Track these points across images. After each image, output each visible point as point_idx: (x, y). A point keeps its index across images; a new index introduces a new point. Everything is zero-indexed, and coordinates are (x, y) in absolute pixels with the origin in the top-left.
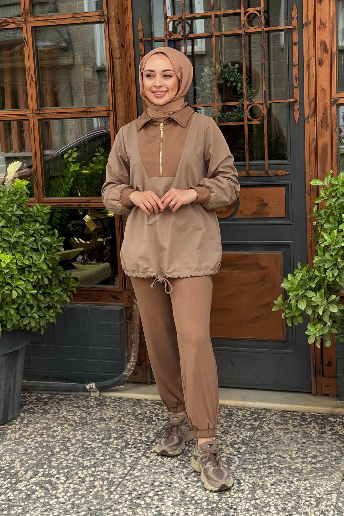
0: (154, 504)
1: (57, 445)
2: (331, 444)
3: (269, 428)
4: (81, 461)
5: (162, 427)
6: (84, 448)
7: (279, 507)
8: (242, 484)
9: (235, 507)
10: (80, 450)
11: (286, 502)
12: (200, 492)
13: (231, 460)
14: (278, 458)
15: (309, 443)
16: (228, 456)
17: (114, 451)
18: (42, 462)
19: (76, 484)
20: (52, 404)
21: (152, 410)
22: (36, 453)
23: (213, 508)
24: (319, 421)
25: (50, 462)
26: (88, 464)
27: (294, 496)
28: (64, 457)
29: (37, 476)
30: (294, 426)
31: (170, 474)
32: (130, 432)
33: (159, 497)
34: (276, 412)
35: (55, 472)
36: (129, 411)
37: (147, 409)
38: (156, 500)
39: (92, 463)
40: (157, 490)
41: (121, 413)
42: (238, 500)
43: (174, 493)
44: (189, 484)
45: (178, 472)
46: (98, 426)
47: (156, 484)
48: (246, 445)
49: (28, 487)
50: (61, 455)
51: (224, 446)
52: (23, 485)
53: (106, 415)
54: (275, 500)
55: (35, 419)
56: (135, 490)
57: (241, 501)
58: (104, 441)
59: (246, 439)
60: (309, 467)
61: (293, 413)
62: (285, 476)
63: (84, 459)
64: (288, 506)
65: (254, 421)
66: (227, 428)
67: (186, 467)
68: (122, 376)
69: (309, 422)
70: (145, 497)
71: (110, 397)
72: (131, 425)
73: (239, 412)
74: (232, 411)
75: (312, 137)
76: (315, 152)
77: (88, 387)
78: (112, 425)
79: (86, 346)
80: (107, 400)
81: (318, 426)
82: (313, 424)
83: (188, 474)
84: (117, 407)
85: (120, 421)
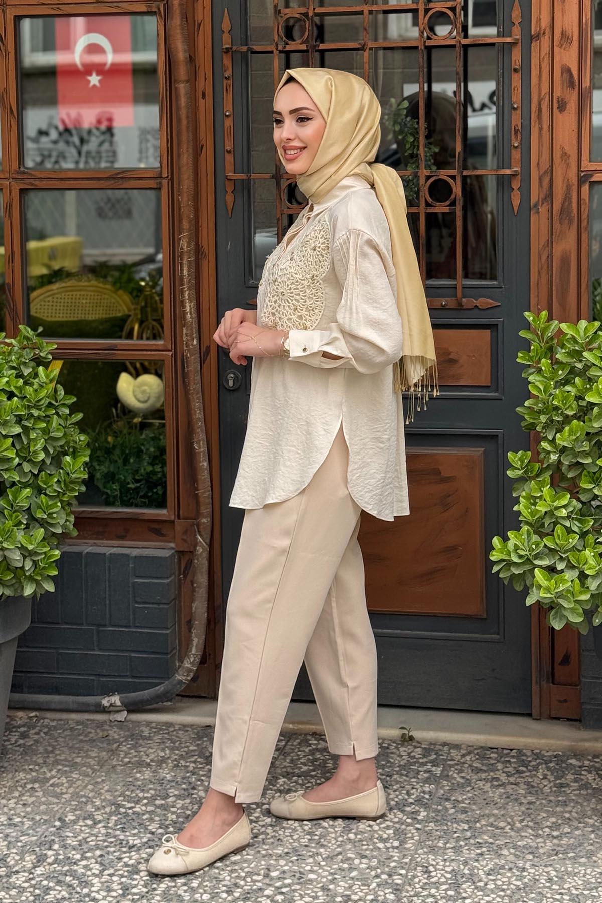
1: (68, 809)
2: (582, 805)
3: (462, 777)
4: (122, 837)
6: (120, 814)
8: (433, 874)
10: (114, 818)
12: (359, 888)
13: (404, 833)
14: (489, 828)
15: (541, 804)
16: (397, 826)
17: (181, 820)
18: (46, 839)
19: (122, 876)
20: (36, 737)
22: (30, 823)
24: (551, 765)
25: (63, 839)
26: (136, 842)
27: (532, 893)
28: (88, 831)
29: (45, 864)
30: (509, 775)
31: (295, 858)
32: (202, 785)
33: (285, 898)
34: (470, 749)
35: (78, 857)
36: (191, 748)
39: (145, 840)
40: (278, 884)
41: (177, 752)
42: (431, 900)
43: (311, 889)
44: (335, 874)
45: (311, 854)
46: (138, 775)
47: (274, 874)
48: (427, 806)
49: (33, 882)
50: (81, 826)
52: (23, 879)
53: (148, 755)
54: (498, 899)
55: (11, 763)
56: (236, 885)
58: (157, 802)
59: (424, 797)
60: (549, 844)
61: (503, 752)
62: (508, 858)
63: (128, 834)
65: (432, 766)
66: (384, 777)
67: (323, 846)
68: (175, 682)
69: (533, 766)
70: (258, 897)
71: (148, 724)
72: (201, 772)
73: (402, 749)
74: (388, 748)
75: (543, 240)
76: (548, 267)
77: (105, 702)
78: (166, 773)
79: (100, 625)
80: (143, 729)
81: (552, 774)
82: (542, 769)
83: (330, 858)
84: (166, 741)
85: (178, 766)
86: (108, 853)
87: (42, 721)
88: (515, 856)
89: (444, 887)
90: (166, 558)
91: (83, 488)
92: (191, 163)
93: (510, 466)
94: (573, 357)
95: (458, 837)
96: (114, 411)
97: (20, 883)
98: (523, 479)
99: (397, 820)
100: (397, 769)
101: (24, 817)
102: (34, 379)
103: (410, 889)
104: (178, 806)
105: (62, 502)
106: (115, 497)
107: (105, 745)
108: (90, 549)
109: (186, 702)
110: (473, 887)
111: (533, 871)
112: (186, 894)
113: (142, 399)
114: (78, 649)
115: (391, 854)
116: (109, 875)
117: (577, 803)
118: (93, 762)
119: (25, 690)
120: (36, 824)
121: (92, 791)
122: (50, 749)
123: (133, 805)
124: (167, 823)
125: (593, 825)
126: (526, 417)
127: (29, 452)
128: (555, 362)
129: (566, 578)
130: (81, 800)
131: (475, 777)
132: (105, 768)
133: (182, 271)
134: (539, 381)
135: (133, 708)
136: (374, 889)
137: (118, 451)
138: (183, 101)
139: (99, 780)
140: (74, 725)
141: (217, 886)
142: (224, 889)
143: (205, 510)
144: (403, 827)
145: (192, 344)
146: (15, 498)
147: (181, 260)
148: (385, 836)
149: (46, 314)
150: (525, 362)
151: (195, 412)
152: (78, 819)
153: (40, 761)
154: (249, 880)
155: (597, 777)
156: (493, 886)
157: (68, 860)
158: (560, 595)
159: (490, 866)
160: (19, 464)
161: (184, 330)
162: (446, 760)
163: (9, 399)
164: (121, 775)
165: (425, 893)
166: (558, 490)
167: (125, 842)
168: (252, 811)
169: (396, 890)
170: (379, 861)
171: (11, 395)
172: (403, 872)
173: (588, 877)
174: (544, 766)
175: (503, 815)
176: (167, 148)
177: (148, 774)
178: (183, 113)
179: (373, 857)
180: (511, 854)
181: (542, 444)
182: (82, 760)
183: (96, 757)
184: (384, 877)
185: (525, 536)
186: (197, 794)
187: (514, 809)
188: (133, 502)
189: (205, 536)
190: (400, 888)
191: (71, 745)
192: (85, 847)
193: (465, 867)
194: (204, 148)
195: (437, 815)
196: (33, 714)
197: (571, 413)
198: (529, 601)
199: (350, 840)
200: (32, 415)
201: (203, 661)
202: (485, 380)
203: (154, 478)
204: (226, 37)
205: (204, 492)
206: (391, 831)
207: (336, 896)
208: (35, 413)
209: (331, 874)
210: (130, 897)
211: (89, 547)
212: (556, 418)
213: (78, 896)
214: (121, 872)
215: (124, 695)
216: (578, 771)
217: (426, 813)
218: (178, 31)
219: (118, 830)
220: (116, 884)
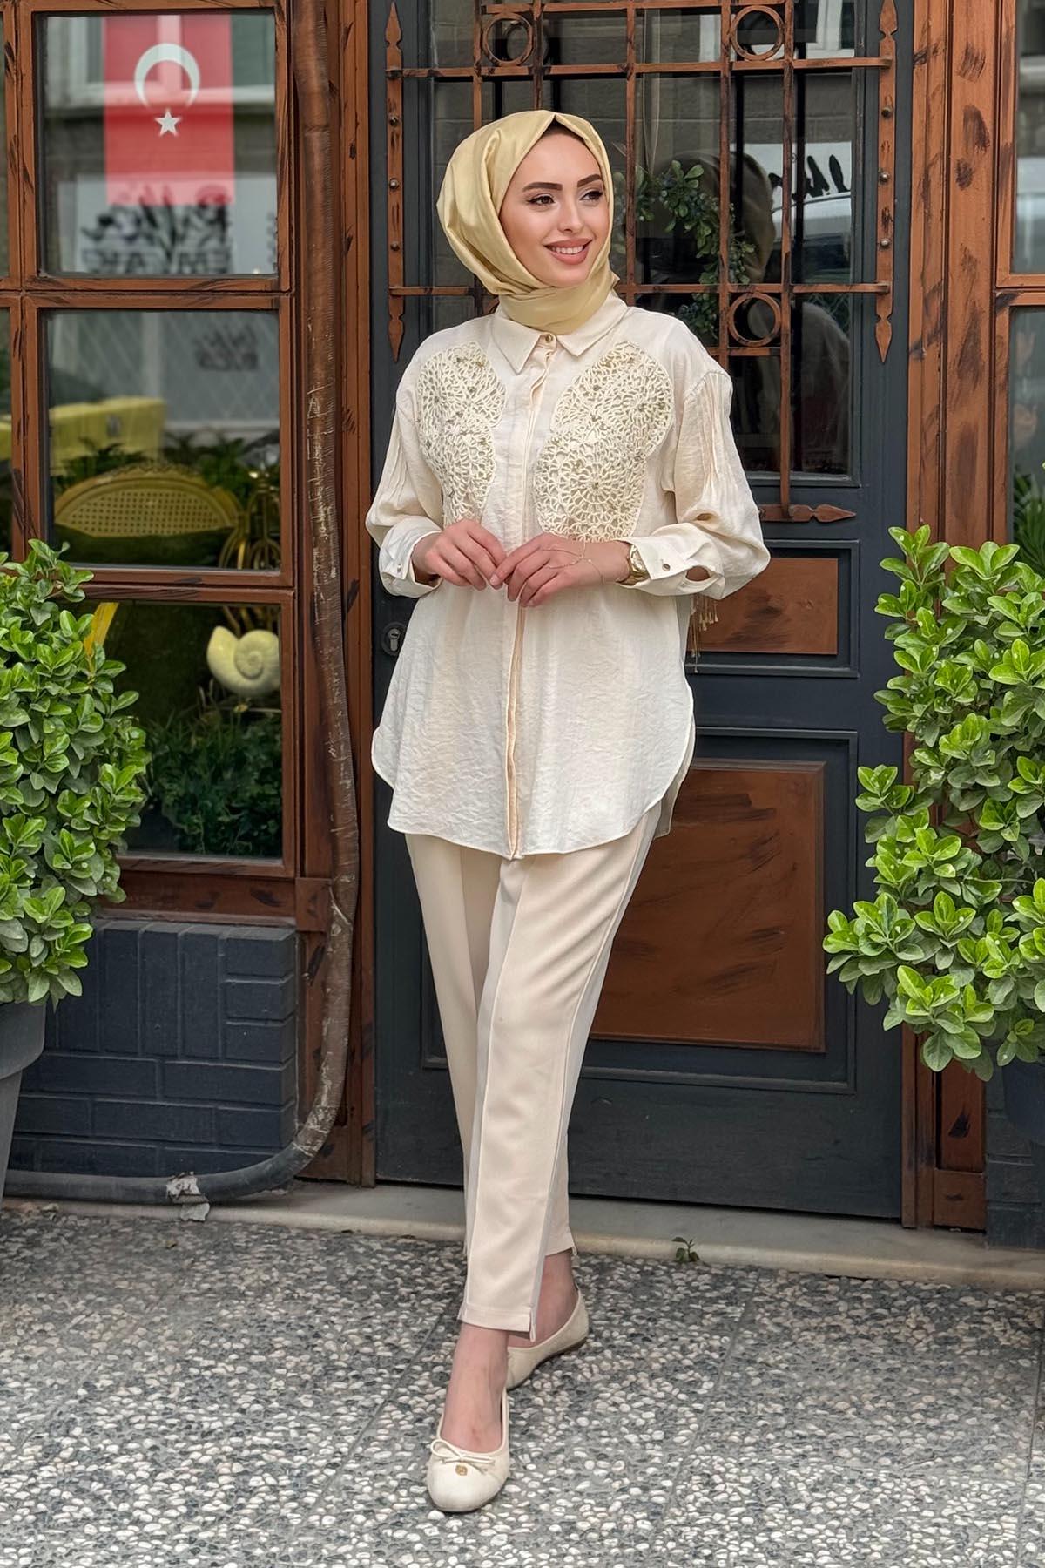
0: (452, 1543)
1: (100, 1368)
2: (979, 1374)
3: (778, 1325)
4: (190, 1417)
5: (435, 1318)
6: (190, 1377)
7: (844, 1552)
8: (720, 1488)
9: (707, 1552)
10: (179, 1384)
11: (865, 1540)
12: (591, 1510)
13: (673, 1416)
14: (819, 1412)
15: (910, 1371)
16: (662, 1405)
17: (293, 1388)
18: (62, 1418)
19: (188, 1483)
20: (53, 1245)
21: (393, 1267)
22: (35, 1390)
23: (640, 1553)
24: (931, 1305)
25: (90, 1418)
26: (214, 1426)
27: (887, 1523)
28: (133, 1405)
29: (57, 1459)
30: (857, 1321)
32: (331, 1330)
34: (792, 1277)
35: (114, 1449)
36: (316, 1268)
37: (374, 1264)
38: (455, 1529)
39: (230, 1422)
41: (292, 1274)
42: (714, 1532)
43: (510, 1511)
44: (552, 1485)
46: (224, 1312)
48: (713, 1373)
49: (35, 1491)
50: (122, 1397)
51: (643, 1378)
53: (242, 1279)
54: (828, 1533)
55: (9, 1288)
56: (381, 1502)
57: (722, 1537)
58: (254, 1358)
59: (709, 1358)
60: (920, 1439)
61: (848, 1283)
62: (849, 1463)
63: (201, 1411)
64: (873, 1551)
65: (727, 1304)
66: (643, 1322)
67: (532, 1437)
68: (291, 1155)
69: (900, 1308)
70: (418, 1523)
71: (246, 1226)
72: (331, 1310)
73: (675, 1276)
74: (653, 1274)
75: (929, 407)
76: (938, 452)
77: (173, 1187)
78: (271, 1310)
79: (164, 1056)
80: (237, 1234)
81: (932, 1321)
82: (915, 1314)
83: (544, 1458)
84: (274, 1255)
85: (292, 1298)
86: (166, 1443)
87: (64, 1219)
88: (862, 1458)
89: (737, 1510)
90: (278, 942)
91: (137, 821)
92: (330, 266)
93: (860, 790)
94: (971, 605)
95: (765, 1425)
96: (202, 691)
97: (13, 1491)
98: (882, 814)
99: (661, 1395)
100: (667, 1308)
101: (26, 1380)
102: (53, 631)
103: (678, 1513)
104: (288, 1366)
105: (97, 842)
106: (197, 836)
107: (170, 1261)
108: (150, 926)
109: (311, 1190)
110: (786, 1511)
111: (890, 1485)
112: (296, 1516)
113: (250, 673)
114: (128, 1097)
115: (649, 1452)
116: (165, 1481)
117: (973, 1371)
118: (147, 1288)
119: (38, 1165)
120: (45, 1392)
121: (142, 1338)
122: (76, 1266)
123: (212, 1362)
124: (269, 1393)
125: (998, 1410)
126: (890, 707)
127: (43, 756)
128: (941, 612)
129: (952, 983)
130: (125, 1352)
131: (799, 1324)
132: (166, 1300)
133: (312, 450)
134: (913, 646)
135: (220, 1198)
136: (617, 1512)
137: (202, 760)
138: (317, 161)
139: (157, 1319)
140: (120, 1226)
141: (348, 1502)
142: (361, 1507)
143: (347, 861)
144: (672, 1407)
145: (328, 577)
146: (17, 835)
147: (312, 432)
148: (640, 1422)
149: (90, 526)
150: (890, 614)
151: (333, 694)
152: (117, 1385)
153: (58, 1285)
154: (403, 1492)
155: (1008, 1327)
156: (820, 1510)
157: (98, 1456)
158: (940, 1013)
159: (817, 1476)
160: (24, 777)
161: (315, 553)
162: (751, 1295)
163: (9, 665)
164: (194, 1312)
165: (704, 1520)
166: (942, 832)
167: (194, 1426)
168: (415, 1377)
169: (654, 1514)
170: (628, 1464)
171: (12, 659)
172: (668, 1483)
173: (984, 1497)
174: (919, 1307)
175: (843, 1390)
176: (290, 241)
177: (240, 1310)
178: (318, 182)
179: (617, 1457)
180: (854, 1455)
181: (916, 753)
182: (130, 1285)
183: (153, 1280)
184: (635, 1491)
185: (883, 911)
186: (322, 1345)
187: (864, 1380)
188: (225, 847)
189: (346, 906)
190: (662, 1511)
191: (111, 1259)
192: (126, 1432)
193: (773, 1476)
194: (354, 241)
195: (730, 1388)
196: (49, 1207)
197: (966, 701)
198: (889, 1023)
199: (580, 1427)
200: (48, 694)
201: (340, 1120)
202: (828, 645)
203: (264, 805)
204: (393, 53)
205: (346, 832)
206: (651, 1415)
207: (550, 1522)
208: (54, 690)
209: (545, 1485)
210: (199, 1518)
211: (148, 922)
212: (941, 710)
213: (110, 1515)
214: (185, 1477)
215: (203, 1176)
216: (977, 1317)
217: (711, 1385)
218: (311, 41)
219: (185, 1404)
220: (176, 1496)
